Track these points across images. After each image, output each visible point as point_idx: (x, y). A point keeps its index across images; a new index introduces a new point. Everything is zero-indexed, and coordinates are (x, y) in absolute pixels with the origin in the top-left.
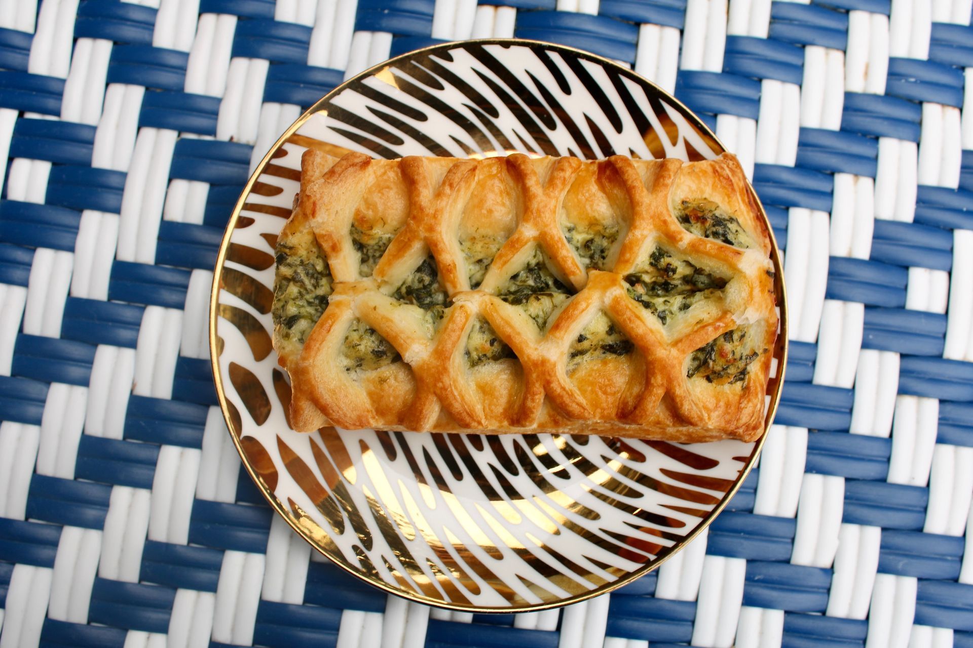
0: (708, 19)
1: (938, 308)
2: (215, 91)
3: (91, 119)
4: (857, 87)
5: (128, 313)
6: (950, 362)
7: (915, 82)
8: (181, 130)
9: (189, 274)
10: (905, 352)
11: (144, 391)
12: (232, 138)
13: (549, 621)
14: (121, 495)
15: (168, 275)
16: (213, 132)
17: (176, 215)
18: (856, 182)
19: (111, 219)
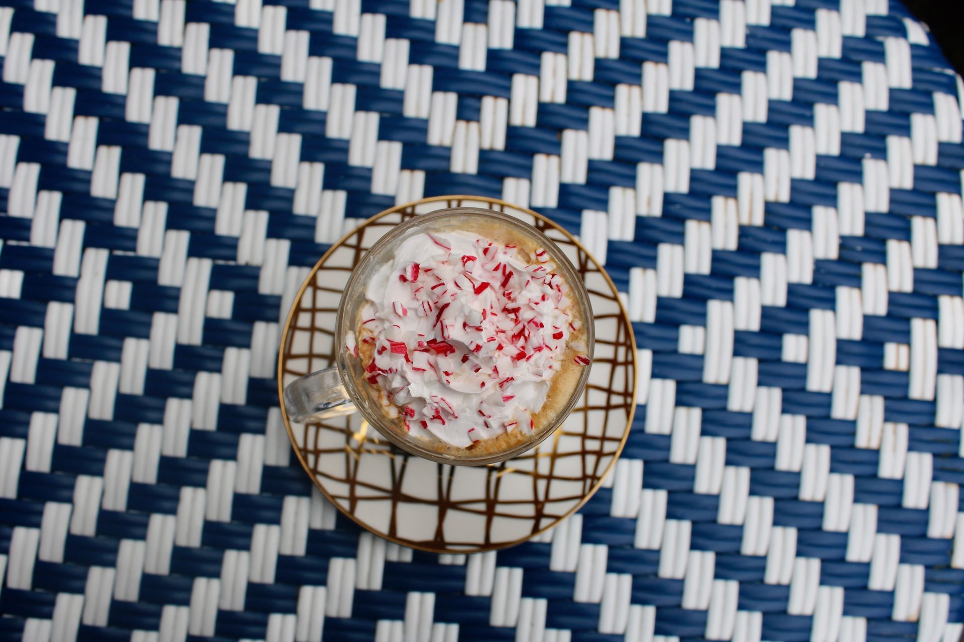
2: (235, 233)
3: (156, 254)
4: (644, 213)
5: (186, 377)
8: (214, 258)
11: (199, 426)
13: (460, 560)
14: (187, 493)
15: (210, 352)
16: (234, 258)
17: (214, 313)
19: (172, 318)
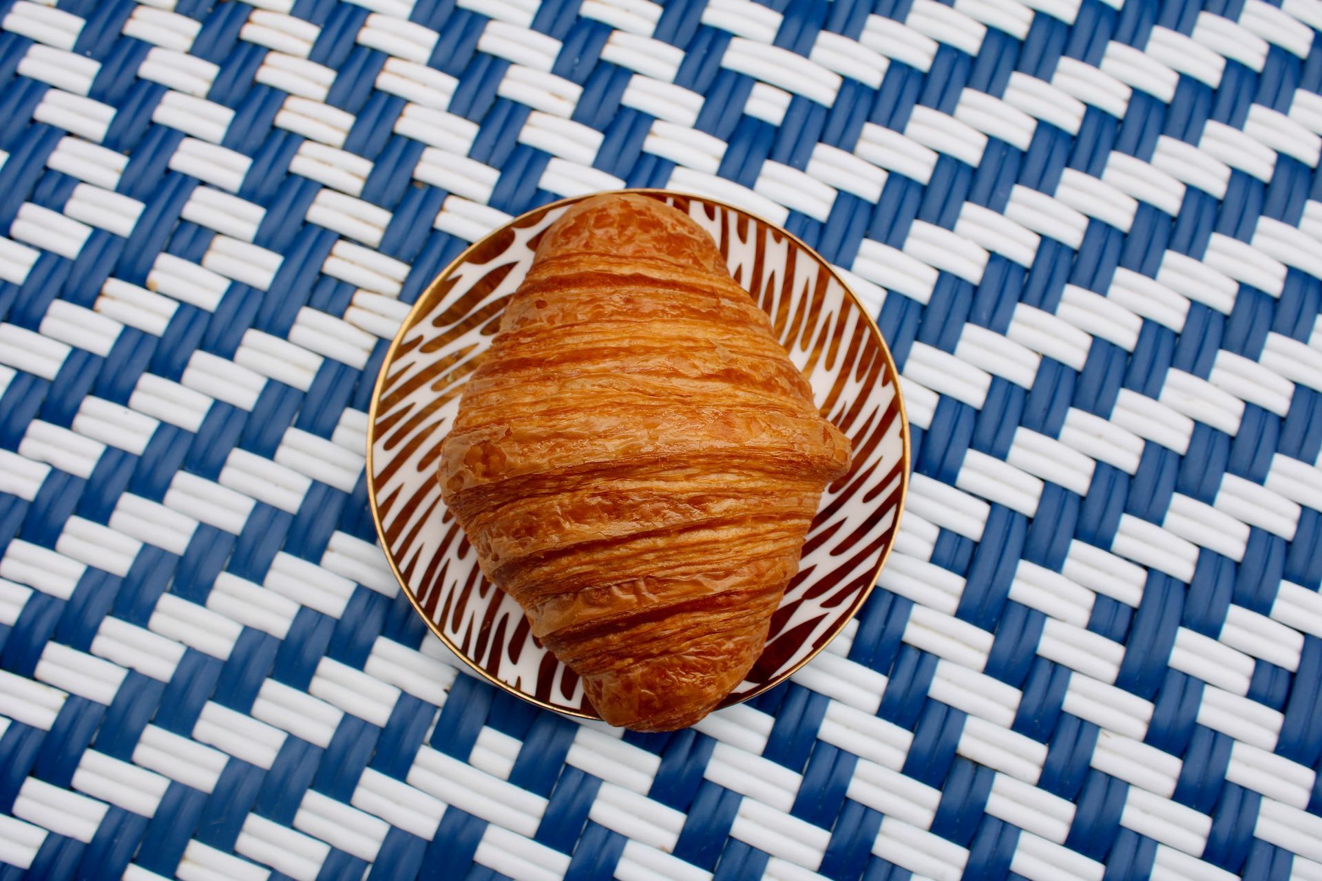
0: (466, 217)
1: (786, 100)
2: (393, 696)
3: (382, 831)
4: (569, 108)
5: (595, 838)
6: (836, 103)
7: (580, 58)
8: (420, 741)
9: (569, 768)
10: (817, 137)
11: (671, 841)
12: (446, 691)
15: (564, 790)
16: (433, 708)
17: (506, 766)
18: (654, 134)
19: (491, 832)
